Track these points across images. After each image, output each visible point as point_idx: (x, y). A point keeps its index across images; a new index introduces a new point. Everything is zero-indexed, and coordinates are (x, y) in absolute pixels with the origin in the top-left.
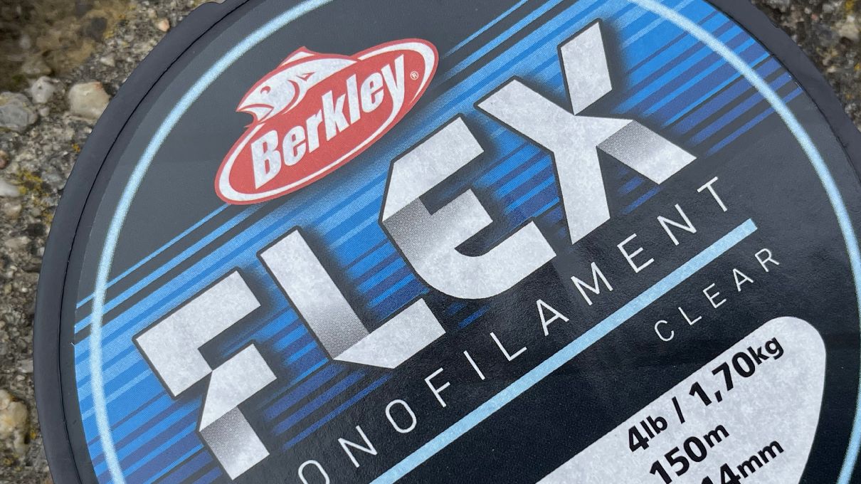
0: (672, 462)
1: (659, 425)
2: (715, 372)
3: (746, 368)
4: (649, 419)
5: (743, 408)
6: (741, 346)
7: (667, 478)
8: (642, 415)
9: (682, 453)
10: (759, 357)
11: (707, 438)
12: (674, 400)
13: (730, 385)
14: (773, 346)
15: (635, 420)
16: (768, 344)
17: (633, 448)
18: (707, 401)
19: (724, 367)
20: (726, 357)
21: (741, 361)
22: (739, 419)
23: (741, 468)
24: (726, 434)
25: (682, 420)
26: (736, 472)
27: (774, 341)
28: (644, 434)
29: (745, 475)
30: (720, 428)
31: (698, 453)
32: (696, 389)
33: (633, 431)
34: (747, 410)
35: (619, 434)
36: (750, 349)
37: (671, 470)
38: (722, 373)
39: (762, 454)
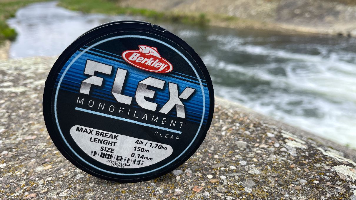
0: (138, 149)
1: (142, 143)
2: (156, 144)
3: (160, 148)
4: (142, 141)
5: (154, 151)
6: (162, 145)
7: (135, 150)
8: (141, 140)
9: (141, 149)
10: (163, 148)
11: (145, 150)
12: (147, 142)
13: (155, 147)
14: (166, 148)
15: (140, 140)
16: (165, 148)
17: (136, 143)
18: (151, 146)
19: (157, 145)
20: (159, 144)
21: (160, 146)
22: (151, 152)
23: (145, 157)
24: (148, 152)
25: (145, 145)
26: (144, 157)
27: (167, 148)
28: (139, 142)
29: (144, 159)
30: (148, 151)
31: (142, 151)
32: (151, 144)
33: (138, 141)
34: (154, 152)
35: (136, 139)
36: (163, 146)
37: (137, 149)
38: (156, 145)
39: (149, 158)
